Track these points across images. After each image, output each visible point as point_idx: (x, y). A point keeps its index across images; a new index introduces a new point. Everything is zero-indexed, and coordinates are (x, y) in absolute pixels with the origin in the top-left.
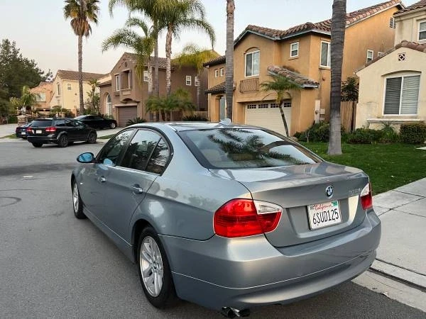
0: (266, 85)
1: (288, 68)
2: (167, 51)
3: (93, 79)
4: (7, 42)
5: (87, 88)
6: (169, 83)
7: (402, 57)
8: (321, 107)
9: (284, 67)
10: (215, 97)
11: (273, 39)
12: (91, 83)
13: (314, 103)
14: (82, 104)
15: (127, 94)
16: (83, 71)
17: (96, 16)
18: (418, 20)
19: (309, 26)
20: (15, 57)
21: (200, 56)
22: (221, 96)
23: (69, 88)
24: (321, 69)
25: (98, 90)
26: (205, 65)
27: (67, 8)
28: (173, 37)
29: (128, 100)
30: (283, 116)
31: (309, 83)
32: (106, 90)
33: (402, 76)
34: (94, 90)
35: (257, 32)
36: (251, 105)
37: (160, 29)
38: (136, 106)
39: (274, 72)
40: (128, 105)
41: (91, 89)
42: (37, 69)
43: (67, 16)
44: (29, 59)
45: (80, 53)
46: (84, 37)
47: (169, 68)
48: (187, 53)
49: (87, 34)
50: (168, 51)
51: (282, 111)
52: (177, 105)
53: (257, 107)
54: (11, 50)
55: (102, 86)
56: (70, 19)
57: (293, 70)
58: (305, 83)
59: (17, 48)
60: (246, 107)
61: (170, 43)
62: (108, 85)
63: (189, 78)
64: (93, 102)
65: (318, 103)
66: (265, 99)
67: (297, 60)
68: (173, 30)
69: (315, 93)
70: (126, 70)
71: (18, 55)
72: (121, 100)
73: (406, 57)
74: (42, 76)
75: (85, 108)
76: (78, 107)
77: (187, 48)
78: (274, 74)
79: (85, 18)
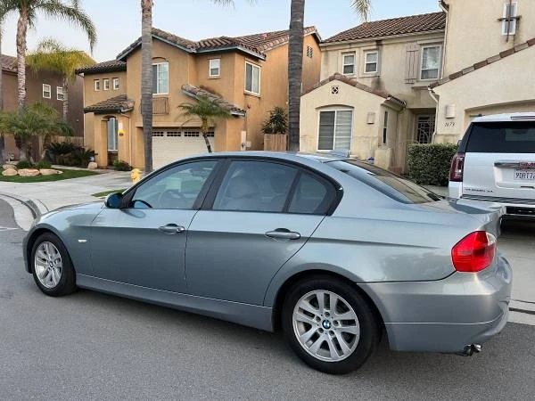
0: (188, 107)
1: (207, 89)
2: (18, 44)
6: (24, 92)
7: (335, 90)
8: (247, 140)
9: (202, 87)
10: (101, 118)
11: (188, 50)
13: (240, 134)
18: (342, 53)
19: (233, 42)
21: (69, 59)
22: (108, 118)
24: (246, 94)
26: (78, 72)
30: (209, 147)
31: (236, 109)
33: (336, 109)
35: (166, 38)
36: (173, 131)
39: (190, 92)
47: (22, 70)
50: (21, 44)
51: (207, 142)
52: (46, 126)
53: (183, 134)
57: (213, 92)
58: (232, 109)
61: (24, 34)
63: (46, 88)
65: (244, 134)
67: (218, 81)
69: (241, 122)
73: (339, 90)
78: (191, 95)
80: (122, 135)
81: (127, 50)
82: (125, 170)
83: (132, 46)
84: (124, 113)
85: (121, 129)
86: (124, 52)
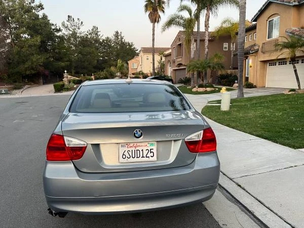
2: (205, 26)
3: (161, 51)
4: (117, 33)
5: (157, 58)
6: (207, 50)
11: (291, 5)
12: (160, 54)
14: (154, 69)
15: (179, 60)
16: (155, 47)
17: (164, 8)
20: (122, 41)
23: (148, 59)
25: (164, 59)
26: (237, 33)
27: (146, 6)
28: (210, 15)
29: (180, 65)
30: (295, 71)
32: (168, 58)
34: (161, 59)
36: (272, 62)
37: (201, 10)
38: (185, 69)
39: (291, 33)
40: (180, 68)
41: (160, 58)
42: (134, 48)
43: (146, 11)
44: (130, 42)
45: (153, 34)
46: (156, 23)
47: (207, 38)
48: (224, 26)
49: (158, 22)
50: (207, 26)
51: (294, 67)
53: (277, 64)
54: (119, 37)
55: (166, 56)
56: (148, 13)
59: (122, 35)
60: (268, 65)
61: (208, 20)
62: (169, 55)
63: (226, 45)
64: (161, 67)
66: (279, 58)
68: (211, 9)
70: (179, 43)
71: (123, 40)
72: (176, 65)
74: (137, 52)
75: (156, 71)
76: (152, 71)
77: (225, 22)
78: (291, 35)
79: (157, 11)
80: (251, 67)
81: (257, 14)
82: (251, 88)
83: (259, 11)
84: (252, 53)
85: (251, 63)
86: (255, 16)
